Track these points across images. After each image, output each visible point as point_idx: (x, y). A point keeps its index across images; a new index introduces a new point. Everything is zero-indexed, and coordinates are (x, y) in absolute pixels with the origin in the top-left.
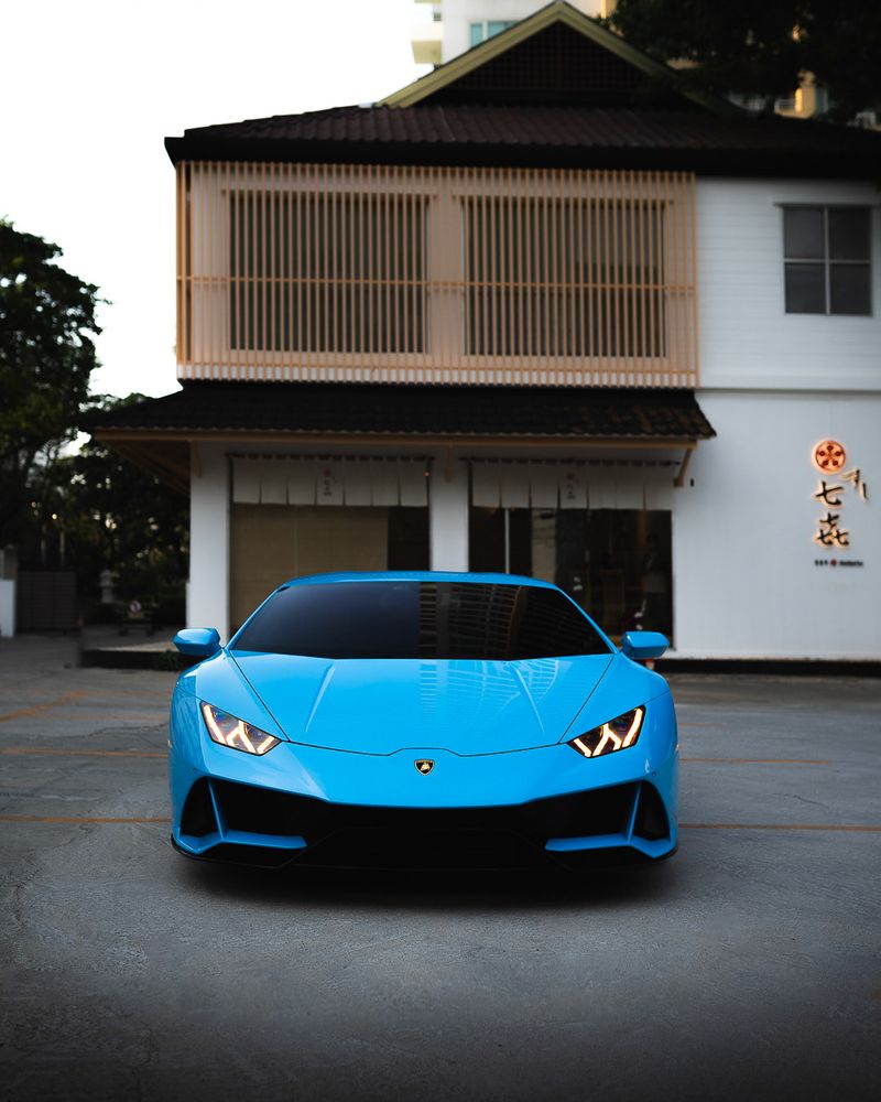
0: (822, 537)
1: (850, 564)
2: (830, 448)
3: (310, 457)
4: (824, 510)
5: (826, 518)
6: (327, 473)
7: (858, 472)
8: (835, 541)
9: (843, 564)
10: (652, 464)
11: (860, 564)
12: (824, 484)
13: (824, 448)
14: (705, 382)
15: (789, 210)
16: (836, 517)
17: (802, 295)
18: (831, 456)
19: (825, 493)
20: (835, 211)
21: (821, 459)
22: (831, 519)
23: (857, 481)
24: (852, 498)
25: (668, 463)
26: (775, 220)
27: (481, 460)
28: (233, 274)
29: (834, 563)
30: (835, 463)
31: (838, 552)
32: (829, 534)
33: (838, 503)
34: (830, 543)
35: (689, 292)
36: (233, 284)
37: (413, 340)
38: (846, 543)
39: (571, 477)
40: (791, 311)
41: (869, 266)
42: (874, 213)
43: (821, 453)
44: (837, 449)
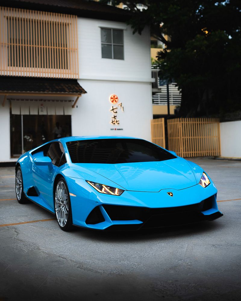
0: (112, 122)
1: (120, 129)
2: (114, 97)
4: (113, 115)
5: (113, 117)
7: (121, 104)
8: (116, 123)
9: (118, 129)
10: (66, 101)
11: (122, 129)
12: (113, 107)
13: (113, 97)
14: (80, 77)
15: (102, 29)
16: (116, 116)
17: (106, 53)
18: (114, 99)
19: (113, 110)
20: (115, 30)
21: (112, 100)
22: (115, 117)
23: (121, 106)
24: (120, 110)
25: (70, 101)
26: (99, 30)
27: (14, 99)
29: (115, 129)
30: (116, 101)
31: (116, 126)
32: (114, 121)
33: (116, 112)
34: (114, 124)
35: (75, 50)
38: (119, 124)
39: (42, 105)
40: (103, 57)
41: (123, 46)
42: (124, 32)
43: (112, 98)
44: (116, 97)
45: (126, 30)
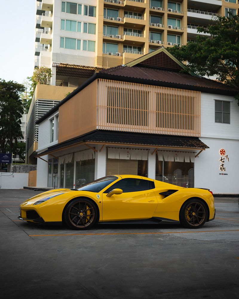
0: (221, 169)
1: (225, 174)
2: (223, 150)
3: (124, 148)
4: (221, 163)
5: (221, 165)
6: (128, 152)
7: (227, 155)
8: (223, 169)
9: (224, 174)
10: (191, 152)
12: (221, 158)
13: (221, 150)
14: (201, 136)
15: (216, 101)
16: (223, 165)
17: (218, 119)
18: (223, 152)
19: (221, 160)
20: (224, 101)
21: (221, 153)
22: (222, 165)
23: (227, 157)
24: (226, 160)
25: (194, 153)
26: (214, 102)
28: (108, 106)
29: (223, 174)
30: (223, 154)
31: (223, 172)
32: (222, 168)
33: (224, 162)
34: (222, 170)
35: (199, 117)
36: (108, 108)
37: (146, 124)
38: (225, 170)
39: (176, 155)
40: (216, 122)
41: (230, 113)
42: (231, 103)
43: (221, 151)
44: (224, 151)
45: (232, 102)
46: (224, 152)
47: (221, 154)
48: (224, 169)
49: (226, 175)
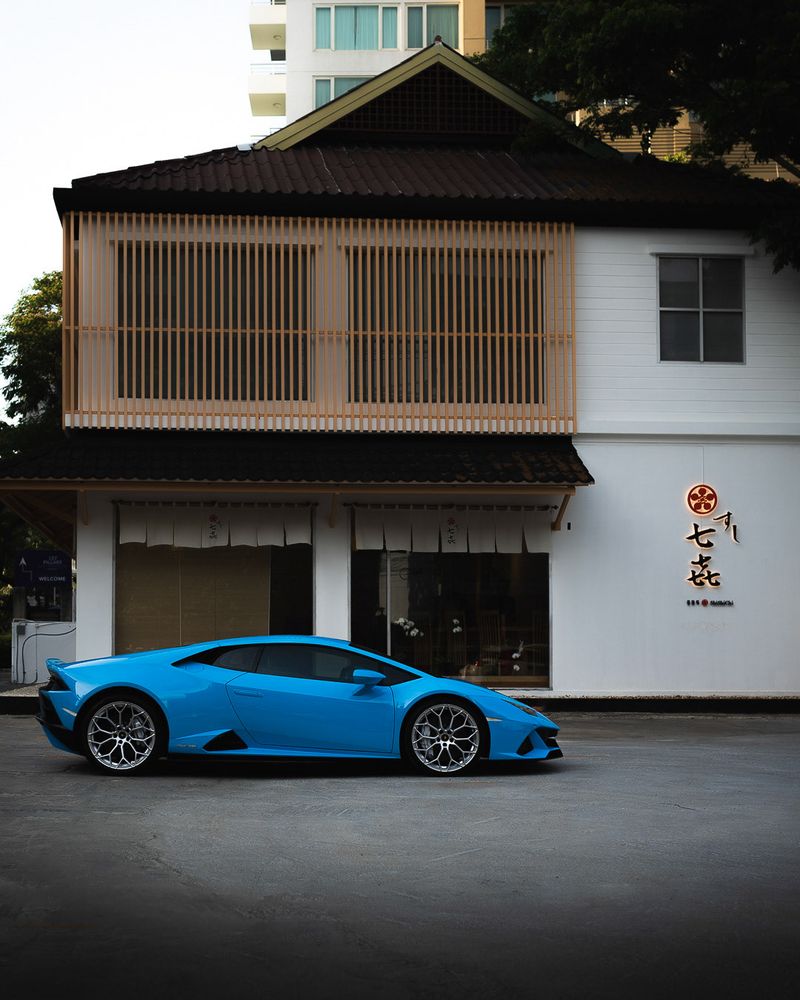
0: (693, 579)
1: (721, 604)
2: (702, 492)
3: (195, 504)
4: (696, 551)
5: (698, 560)
6: (213, 518)
7: (729, 514)
8: (707, 582)
9: (713, 603)
10: (530, 508)
11: (730, 604)
12: (696, 527)
13: (696, 491)
14: (581, 430)
15: (664, 259)
16: (708, 558)
17: (677, 344)
18: (703, 499)
19: (696, 536)
20: (707, 258)
21: (693, 503)
22: (703, 561)
23: (728, 524)
24: (722, 538)
25: (546, 508)
26: (652, 267)
27: (365, 505)
28: (121, 324)
29: (705, 603)
30: (707, 506)
31: (709, 592)
32: (701, 575)
33: (709, 545)
34: (702, 584)
35: (567, 341)
36: (121, 333)
37: (298, 389)
38: (717, 584)
39: (451, 522)
40: (665, 356)
41: (741, 314)
42: (747, 263)
43: (692, 496)
44: (709, 492)
45: (755, 256)
46: (713, 496)
47: (696, 508)
48: (709, 577)
49: (726, 609)
